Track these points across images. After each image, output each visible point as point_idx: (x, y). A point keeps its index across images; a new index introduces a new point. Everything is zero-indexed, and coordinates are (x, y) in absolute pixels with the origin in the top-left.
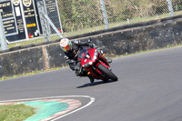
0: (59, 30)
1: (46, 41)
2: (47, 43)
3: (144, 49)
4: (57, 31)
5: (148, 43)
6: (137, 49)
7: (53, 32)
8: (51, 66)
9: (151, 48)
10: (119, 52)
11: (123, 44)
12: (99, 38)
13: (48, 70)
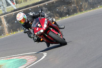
0: (13, 2)
1: (3, 12)
2: (4, 14)
3: (81, 11)
4: (11, 3)
5: (83, 6)
6: (75, 11)
7: (8, 4)
8: (9, 31)
9: (86, 10)
10: (61, 15)
11: (64, 8)
12: (45, 6)
13: (7, 35)
